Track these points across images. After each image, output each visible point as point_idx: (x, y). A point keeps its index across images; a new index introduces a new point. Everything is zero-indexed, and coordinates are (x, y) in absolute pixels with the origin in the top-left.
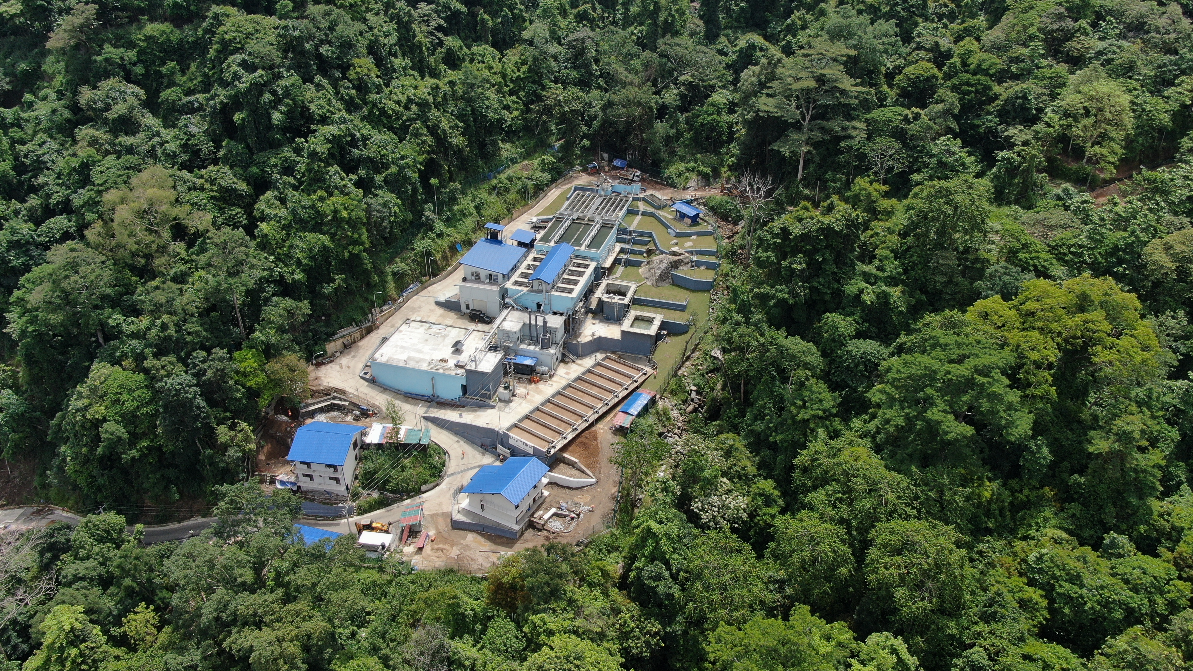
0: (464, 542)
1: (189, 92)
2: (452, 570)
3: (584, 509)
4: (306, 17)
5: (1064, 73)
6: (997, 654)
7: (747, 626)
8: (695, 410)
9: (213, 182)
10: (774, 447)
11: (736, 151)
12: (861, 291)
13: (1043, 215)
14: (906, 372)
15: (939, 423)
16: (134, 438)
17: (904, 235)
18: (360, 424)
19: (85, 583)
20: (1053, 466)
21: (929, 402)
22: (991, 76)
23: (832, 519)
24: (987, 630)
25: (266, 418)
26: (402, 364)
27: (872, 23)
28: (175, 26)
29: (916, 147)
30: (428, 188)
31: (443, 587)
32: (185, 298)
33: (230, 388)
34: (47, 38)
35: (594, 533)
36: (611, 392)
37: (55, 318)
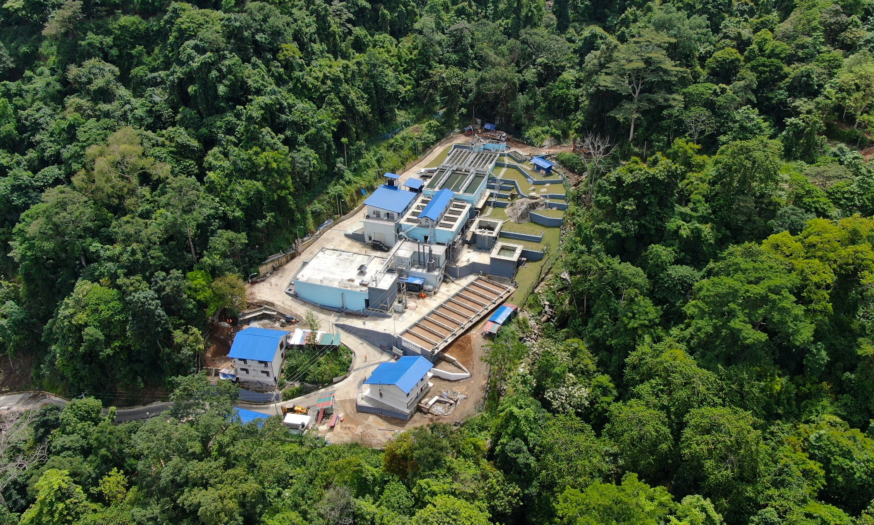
0: (366, 422)
1: (153, 70)
2: (357, 444)
3: (460, 397)
4: (245, 12)
5: (840, 57)
6: (785, 512)
7: (588, 489)
8: (548, 320)
9: (171, 140)
10: (610, 349)
11: (581, 118)
12: (679, 228)
13: (822, 168)
14: (714, 291)
15: (740, 331)
16: (109, 339)
17: (713, 183)
18: (285, 329)
19: (70, 453)
20: (829, 365)
21: (732, 314)
22: (782, 59)
23: (655, 406)
24: (777, 493)
25: (212, 324)
26: (319, 283)
27: (688, 17)
28: (143, 18)
29: (722, 115)
30: (340, 145)
31: (350, 458)
32: (149, 231)
33: (184, 300)
34: (43, 27)
35: (469, 416)
36: (482, 305)
37: (48, 245)
